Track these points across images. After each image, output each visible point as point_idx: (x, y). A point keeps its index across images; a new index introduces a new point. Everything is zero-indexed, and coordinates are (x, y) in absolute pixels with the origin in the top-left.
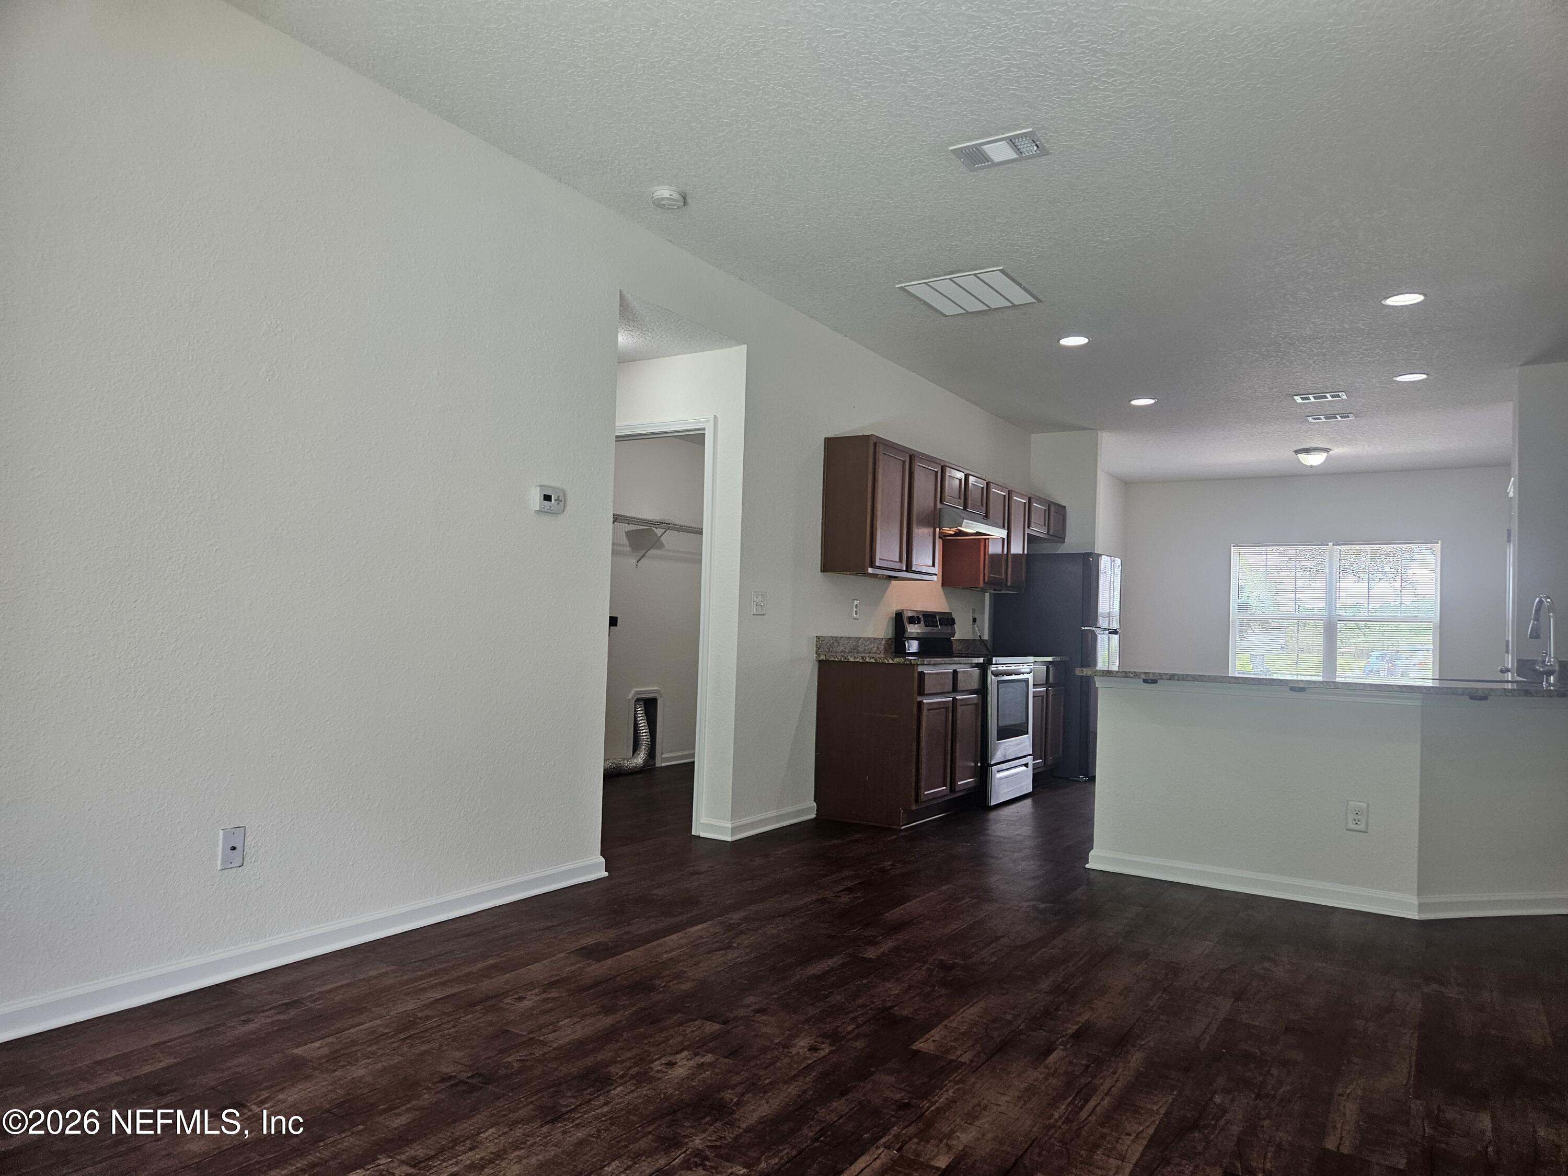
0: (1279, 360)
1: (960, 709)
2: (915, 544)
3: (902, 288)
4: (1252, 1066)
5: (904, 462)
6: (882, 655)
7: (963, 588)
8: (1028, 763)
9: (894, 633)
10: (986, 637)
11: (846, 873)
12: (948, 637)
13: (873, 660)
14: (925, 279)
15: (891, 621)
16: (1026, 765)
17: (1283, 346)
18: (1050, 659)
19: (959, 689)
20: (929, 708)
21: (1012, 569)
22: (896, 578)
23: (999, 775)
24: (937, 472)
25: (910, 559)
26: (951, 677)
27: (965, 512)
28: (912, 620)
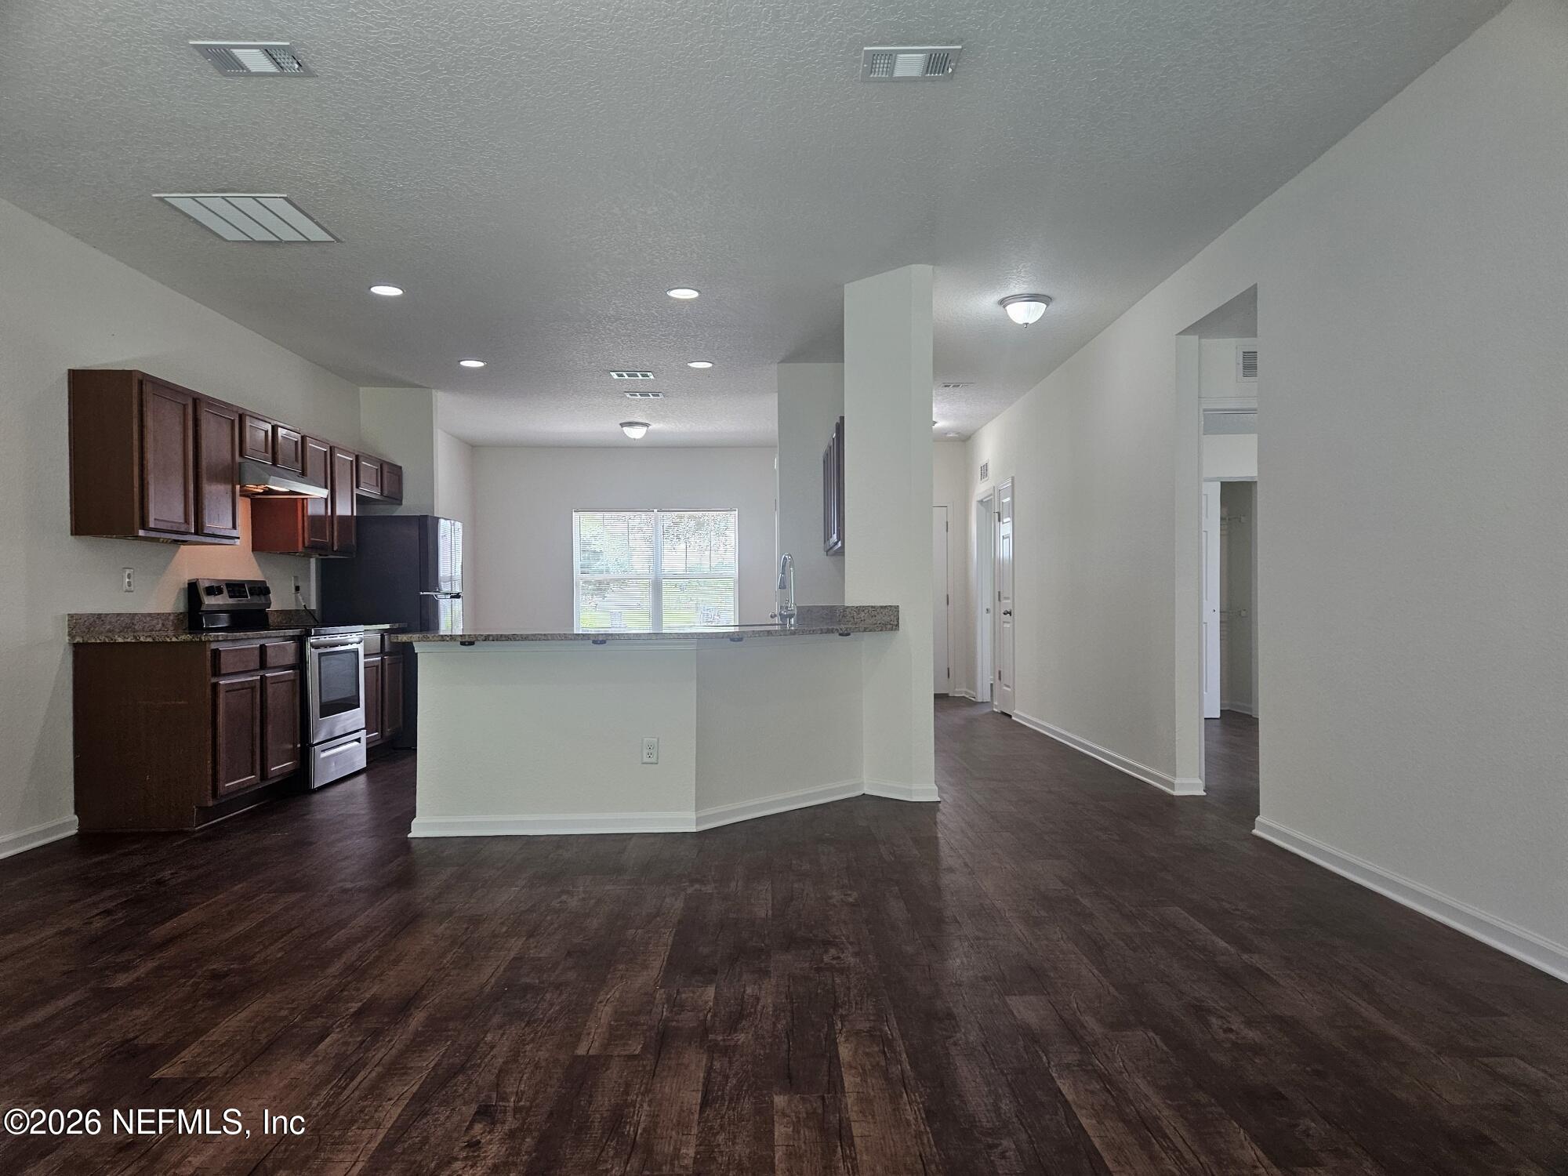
0: (592, 336)
1: (270, 690)
2: (206, 502)
3: (161, 199)
4: (529, 996)
5: (185, 406)
6: (171, 633)
7: (280, 553)
8: (360, 738)
9: (187, 606)
10: (313, 606)
11: (107, 893)
12: (263, 608)
13: (149, 640)
14: (190, 192)
15: (182, 593)
16: (358, 740)
17: (592, 322)
18: (387, 626)
19: (268, 665)
20: (227, 689)
21: (339, 532)
22: (184, 542)
23: (324, 755)
24: (233, 421)
25: (200, 521)
26: (257, 652)
27: (273, 467)
28: (212, 591)
